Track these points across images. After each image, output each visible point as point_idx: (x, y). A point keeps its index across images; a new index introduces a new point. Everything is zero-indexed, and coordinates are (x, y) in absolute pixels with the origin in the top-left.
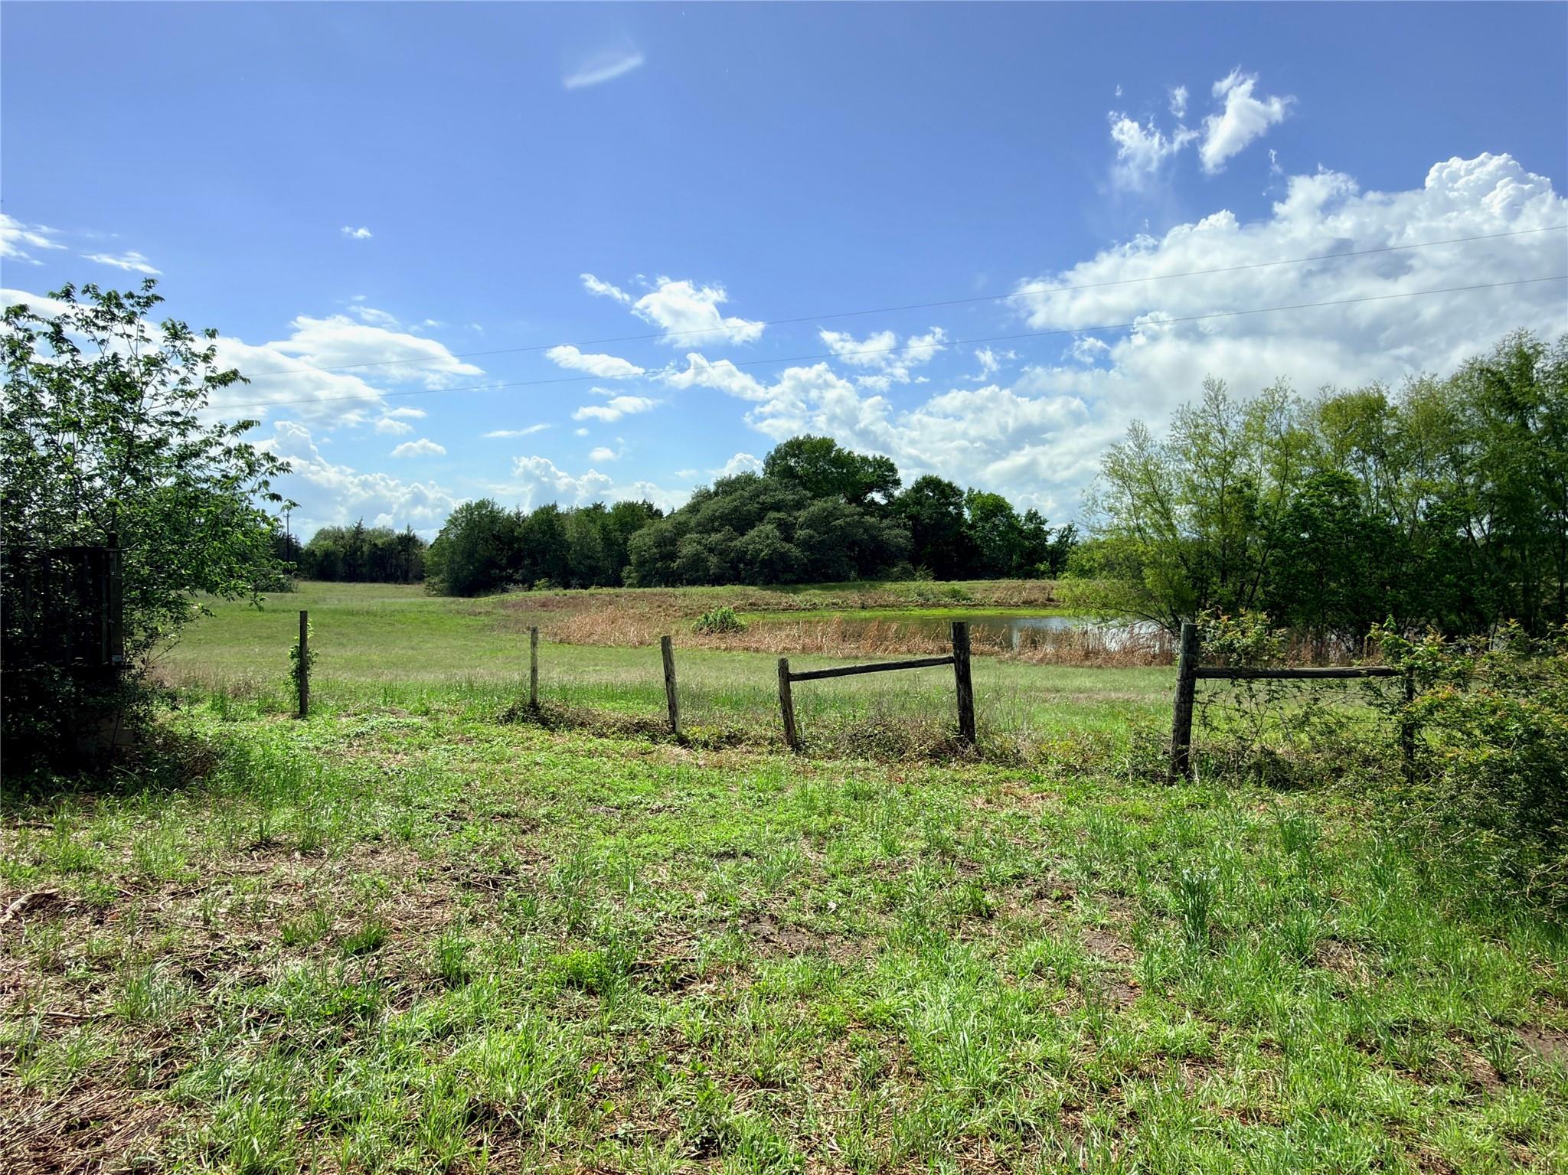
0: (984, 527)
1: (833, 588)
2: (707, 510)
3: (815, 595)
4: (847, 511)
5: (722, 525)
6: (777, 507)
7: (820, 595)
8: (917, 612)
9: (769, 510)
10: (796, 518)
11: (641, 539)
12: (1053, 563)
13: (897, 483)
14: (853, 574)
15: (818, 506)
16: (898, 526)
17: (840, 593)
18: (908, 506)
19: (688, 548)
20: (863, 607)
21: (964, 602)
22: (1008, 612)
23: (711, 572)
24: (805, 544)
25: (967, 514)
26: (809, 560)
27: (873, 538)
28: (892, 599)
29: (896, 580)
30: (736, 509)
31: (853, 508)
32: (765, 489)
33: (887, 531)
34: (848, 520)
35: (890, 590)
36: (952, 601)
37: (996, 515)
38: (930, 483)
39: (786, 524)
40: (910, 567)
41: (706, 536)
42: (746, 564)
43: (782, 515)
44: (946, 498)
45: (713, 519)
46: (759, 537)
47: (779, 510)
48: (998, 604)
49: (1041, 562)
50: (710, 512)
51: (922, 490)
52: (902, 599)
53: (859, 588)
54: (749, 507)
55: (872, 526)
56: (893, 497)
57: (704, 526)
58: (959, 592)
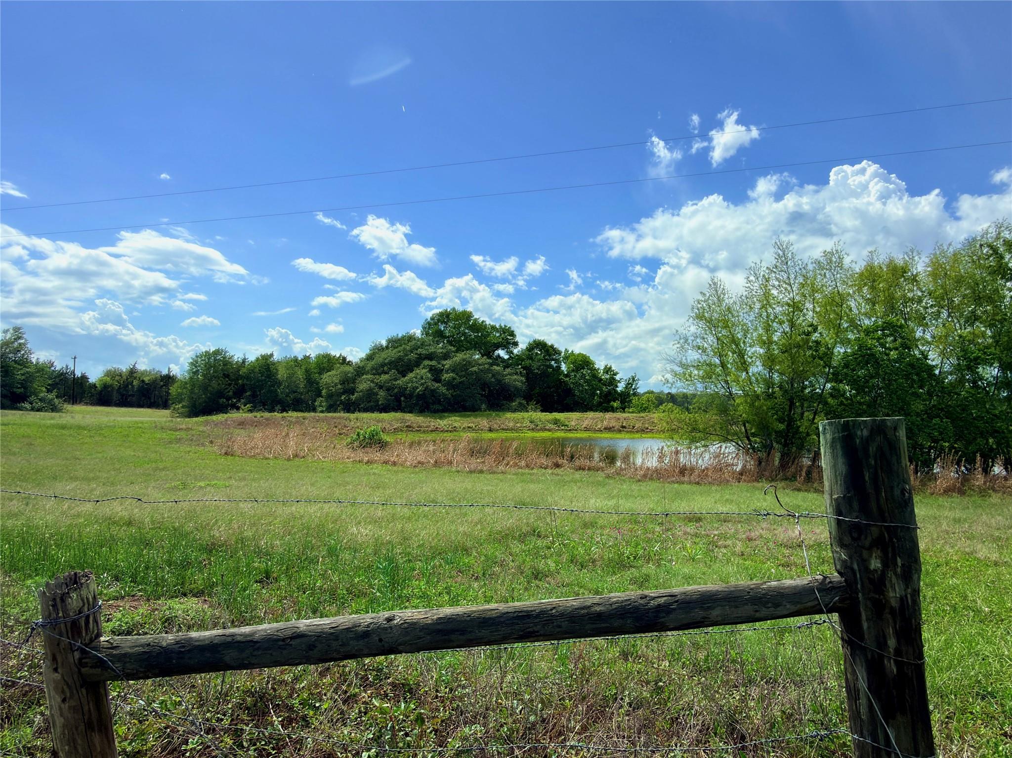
0: (575, 376)
1: (469, 416)
2: (379, 359)
3: (456, 421)
4: (480, 362)
5: (390, 369)
6: (430, 357)
7: (459, 421)
8: (530, 434)
9: (424, 359)
10: (443, 366)
11: (329, 378)
12: (622, 402)
13: (516, 344)
14: (483, 406)
15: (459, 357)
16: (516, 374)
17: (473, 419)
18: (523, 360)
19: (363, 385)
20: (490, 430)
21: (563, 428)
22: (594, 435)
23: (380, 403)
24: (450, 385)
25: (564, 367)
26: (452, 395)
27: (499, 382)
28: (511, 424)
29: (514, 411)
30: (400, 359)
31: (485, 360)
32: (422, 345)
33: (509, 377)
34: (481, 367)
35: (510, 418)
36: (553, 426)
37: (583, 368)
38: (539, 345)
39: (436, 370)
40: (524, 402)
41: (377, 377)
42: (405, 397)
43: (433, 363)
44: (550, 355)
45: (383, 365)
46: (416, 378)
47: (431, 359)
48: (587, 429)
49: (614, 401)
50: (381, 359)
51: (533, 349)
52: (518, 425)
53: (488, 417)
54: (409, 357)
55: (498, 373)
56: (513, 354)
57: (376, 370)
58: (559, 420)
